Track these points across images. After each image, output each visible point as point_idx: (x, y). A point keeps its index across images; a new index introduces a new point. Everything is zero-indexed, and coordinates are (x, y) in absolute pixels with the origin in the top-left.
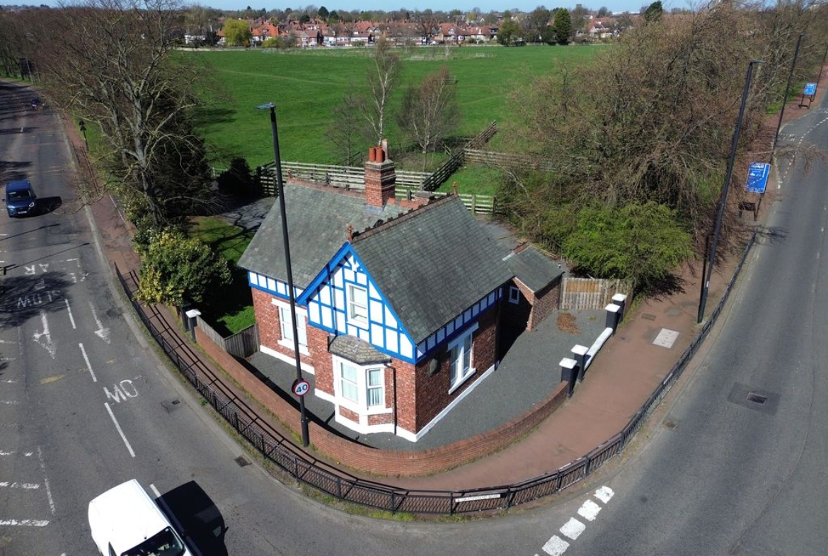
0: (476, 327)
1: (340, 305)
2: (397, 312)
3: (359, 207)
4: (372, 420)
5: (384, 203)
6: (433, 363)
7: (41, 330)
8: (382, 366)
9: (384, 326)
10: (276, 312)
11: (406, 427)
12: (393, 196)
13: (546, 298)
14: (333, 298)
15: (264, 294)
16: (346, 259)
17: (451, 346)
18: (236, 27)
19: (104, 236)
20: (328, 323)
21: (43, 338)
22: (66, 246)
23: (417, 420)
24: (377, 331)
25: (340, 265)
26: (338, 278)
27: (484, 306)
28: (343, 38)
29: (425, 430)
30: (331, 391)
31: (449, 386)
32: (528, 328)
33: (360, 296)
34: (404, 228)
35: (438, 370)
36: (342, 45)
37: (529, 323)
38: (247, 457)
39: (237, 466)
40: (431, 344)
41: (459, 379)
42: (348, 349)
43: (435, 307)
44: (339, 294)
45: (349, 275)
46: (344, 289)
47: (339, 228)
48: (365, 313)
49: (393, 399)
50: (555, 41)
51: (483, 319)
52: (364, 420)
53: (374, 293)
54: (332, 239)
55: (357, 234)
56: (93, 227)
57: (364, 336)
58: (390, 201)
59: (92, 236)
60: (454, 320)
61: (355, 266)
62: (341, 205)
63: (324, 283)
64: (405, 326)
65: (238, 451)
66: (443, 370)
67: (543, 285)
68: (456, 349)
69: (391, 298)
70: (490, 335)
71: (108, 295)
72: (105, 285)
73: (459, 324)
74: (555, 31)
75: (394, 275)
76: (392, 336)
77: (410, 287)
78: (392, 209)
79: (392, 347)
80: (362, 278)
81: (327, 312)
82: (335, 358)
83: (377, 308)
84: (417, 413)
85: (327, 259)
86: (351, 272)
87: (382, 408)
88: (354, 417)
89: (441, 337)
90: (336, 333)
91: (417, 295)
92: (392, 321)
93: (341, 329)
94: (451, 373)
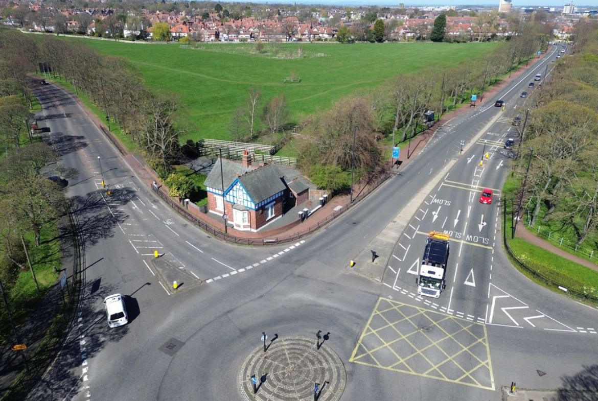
0: (274, 202)
1: (235, 195)
2: (250, 196)
3: (241, 167)
4: (244, 227)
5: (248, 167)
6: (261, 211)
7: (134, 206)
8: (247, 212)
9: (247, 201)
10: (215, 199)
11: (254, 228)
12: (251, 164)
13: (302, 196)
14: (233, 193)
15: (211, 194)
16: (237, 183)
17: (266, 207)
18: (160, 28)
19: (139, 174)
20: (232, 201)
21: (136, 208)
22: (126, 178)
23: (256, 226)
24: (245, 202)
25: (235, 184)
26: (235, 188)
27: (277, 196)
28: (233, 36)
29: (259, 229)
30: (232, 221)
31: (266, 219)
32: (296, 205)
33: (241, 193)
34: (253, 174)
35: (262, 213)
36: (232, 40)
37: (296, 204)
38: (210, 236)
39: (208, 238)
40: (260, 206)
41: (270, 217)
42: (237, 208)
43: (261, 196)
44: (235, 192)
45: (238, 187)
46: (236, 191)
47: (235, 174)
48: (242, 197)
49: (250, 221)
50: (374, 40)
51: (277, 200)
52: (242, 227)
53: (245, 192)
54: (233, 177)
55: (240, 176)
56: (132, 170)
57: (242, 204)
58: (250, 166)
59: (133, 174)
60: (267, 199)
61: (239, 184)
62: (236, 167)
63: (231, 189)
64: (253, 200)
65: (207, 235)
66: (264, 213)
67: (300, 192)
68: (268, 209)
69: (249, 192)
70: (280, 205)
71: (151, 196)
72: (148, 192)
73: (269, 201)
74: (375, 34)
75: (249, 187)
76: (249, 203)
77: (254, 190)
78: (250, 169)
79: (249, 206)
80: (241, 188)
81: (232, 197)
82: (234, 209)
83: (245, 196)
84: (256, 224)
85: (232, 183)
86: (238, 186)
87: (247, 223)
88: (239, 226)
89: (263, 204)
90: (234, 203)
91: (256, 192)
92: (249, 199)
93: (236, 202)
94: (267, 216)
